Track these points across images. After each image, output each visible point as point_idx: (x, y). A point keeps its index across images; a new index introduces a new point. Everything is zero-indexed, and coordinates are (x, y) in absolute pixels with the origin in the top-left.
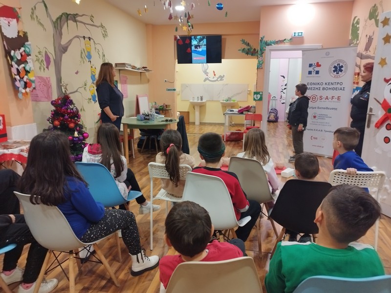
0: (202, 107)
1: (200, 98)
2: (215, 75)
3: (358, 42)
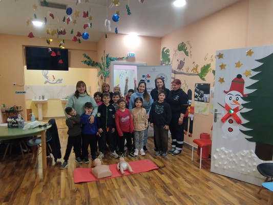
0: (44, 105)
1: (41, 97)
2: (54, 78)
3: (170, 63)
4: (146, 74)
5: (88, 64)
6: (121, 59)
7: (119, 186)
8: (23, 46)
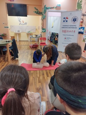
0: (19, 35)
1: (18, 31)
2: (23, 22)
3: (81, 9)
4: (66, 17)
5: (37, 13)
6: (53, 8)
7: (40, 76)
8: (6, 3)
